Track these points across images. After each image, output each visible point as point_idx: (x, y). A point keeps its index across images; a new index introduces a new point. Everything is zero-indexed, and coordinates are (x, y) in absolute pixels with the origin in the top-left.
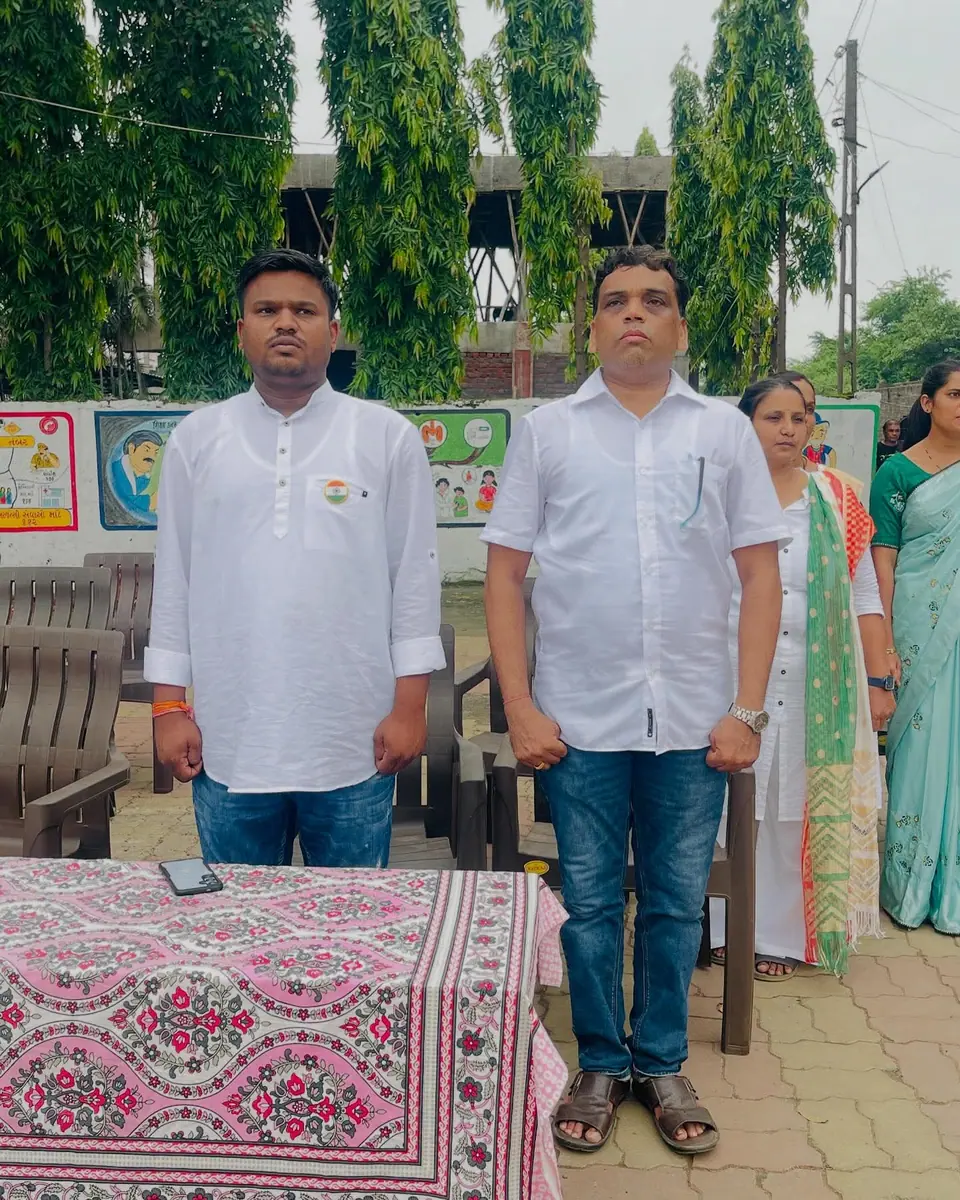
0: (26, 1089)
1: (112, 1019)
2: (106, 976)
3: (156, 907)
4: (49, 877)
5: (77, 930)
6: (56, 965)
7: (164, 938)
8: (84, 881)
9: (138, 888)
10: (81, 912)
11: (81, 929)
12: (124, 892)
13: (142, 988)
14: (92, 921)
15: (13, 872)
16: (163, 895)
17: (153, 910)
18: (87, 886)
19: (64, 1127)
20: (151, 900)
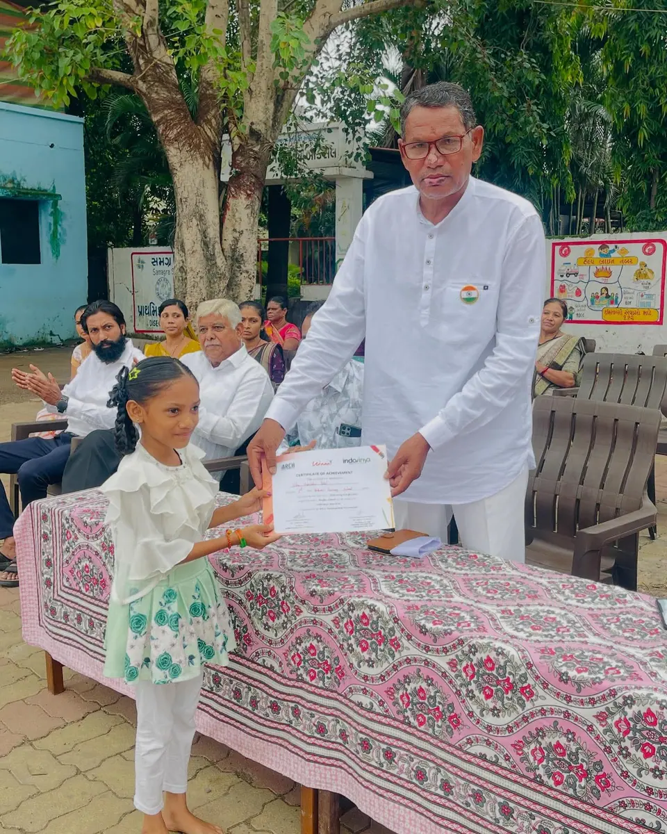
0: (533, 746)
1: (596, 717)
2: (594, 684)
3: (646, 635)
4: (573, 592)
5: (582, 639)
6: (560, 664)
7: (646, 664)
8: (597, 600)
9: (635, 615)
10: (588, 626)
11: (586, 639)
12: (624, 617)
13: (620, 701)
14: (595, 635)
15: (549, 582)
16: (654, 626)
17: (643, 637)
18: (599, 605)
19: (557, 783)
20: (643, 629)
